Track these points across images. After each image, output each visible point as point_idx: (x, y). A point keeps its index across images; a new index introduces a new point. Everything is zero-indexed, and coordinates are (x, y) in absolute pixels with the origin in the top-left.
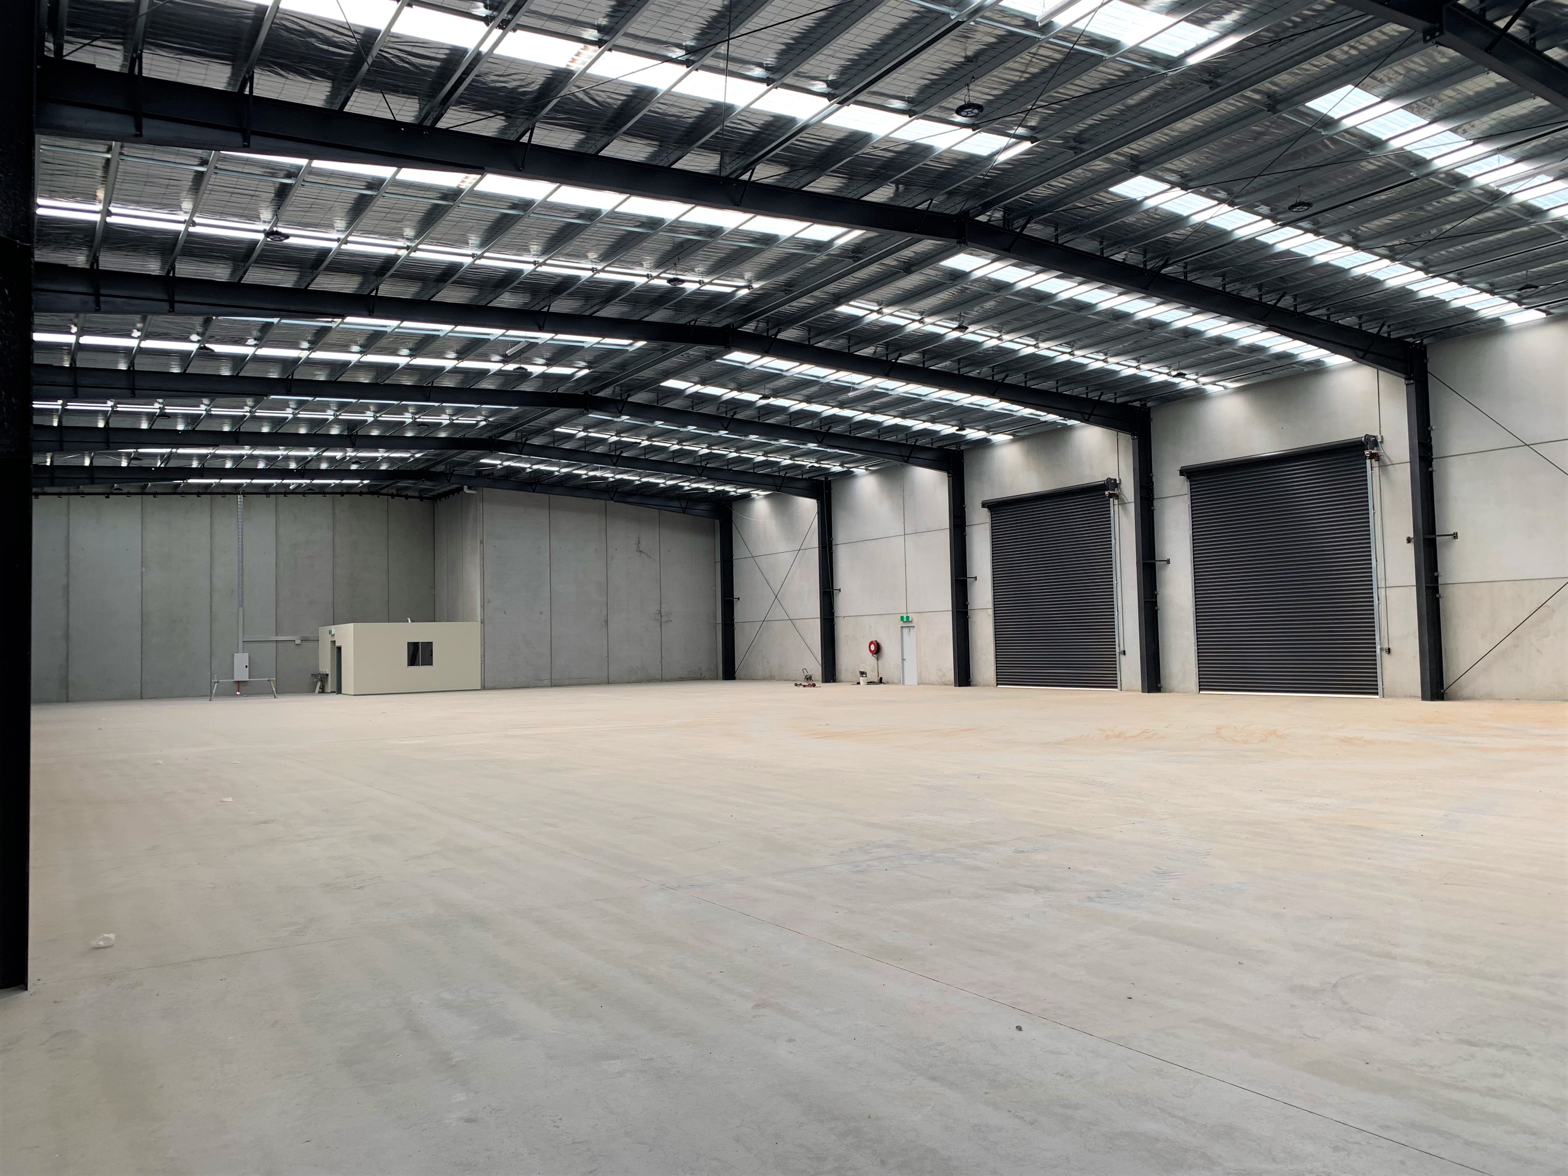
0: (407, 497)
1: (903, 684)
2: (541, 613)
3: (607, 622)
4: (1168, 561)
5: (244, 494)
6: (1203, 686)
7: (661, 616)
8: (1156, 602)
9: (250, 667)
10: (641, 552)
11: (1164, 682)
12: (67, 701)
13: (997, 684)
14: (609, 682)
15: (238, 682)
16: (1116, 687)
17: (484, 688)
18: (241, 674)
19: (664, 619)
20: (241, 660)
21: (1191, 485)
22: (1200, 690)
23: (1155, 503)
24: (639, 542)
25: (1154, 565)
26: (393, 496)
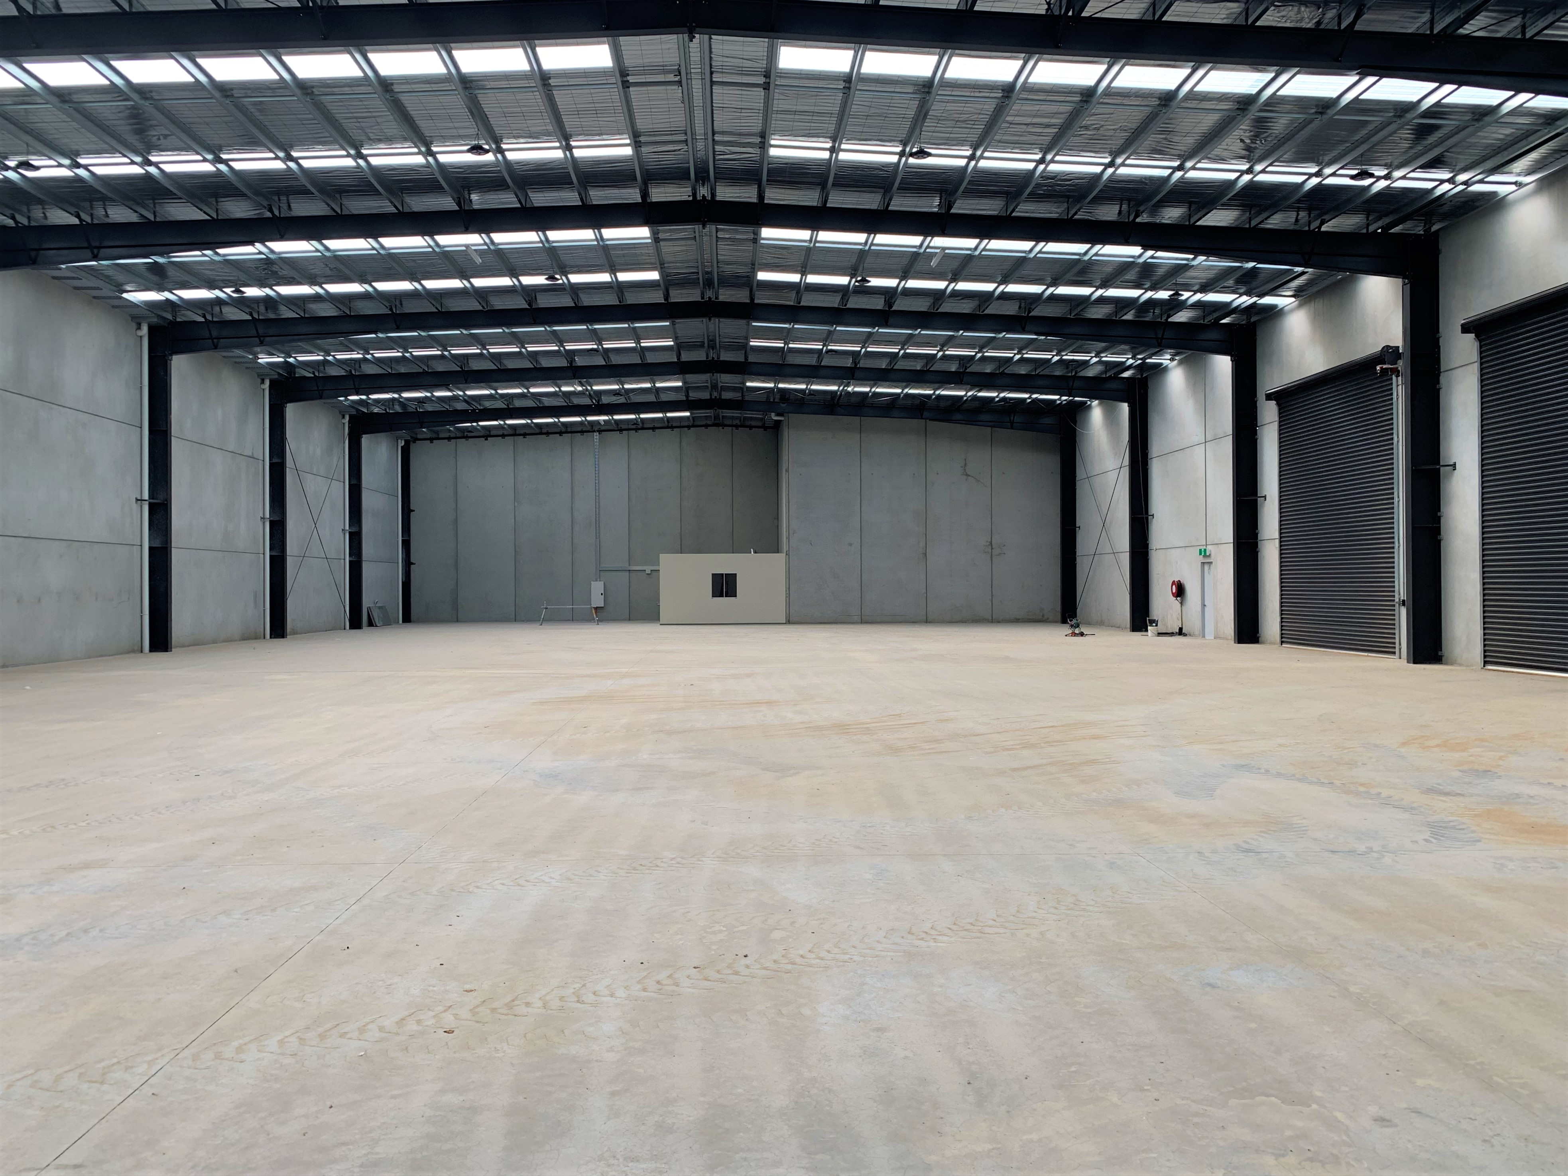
0: (751, 427)
1: (1204, 636)
2: (850, 545)
3: (926, 554)
4: (1454, 466)
5: (600, 431)
6: (1488, 659)
7: (992, 549)
8: (1439, 528)
9: (605, 594)
10: (967, 475)
11: (1446, 649)
12: (457, 621)
13: (1282, 642)
14: (927, 620)
15: (596, 609)
16: (1394, 653)
17: (789, 622)
18: (598, 600)
19: (996, 551)
20: (597, 588)
21: (1481, 347)
22: (1485, 663)
23: (1443, 379)
24: (966, 465)
25: (1438, 472)
26: (737, 427)
